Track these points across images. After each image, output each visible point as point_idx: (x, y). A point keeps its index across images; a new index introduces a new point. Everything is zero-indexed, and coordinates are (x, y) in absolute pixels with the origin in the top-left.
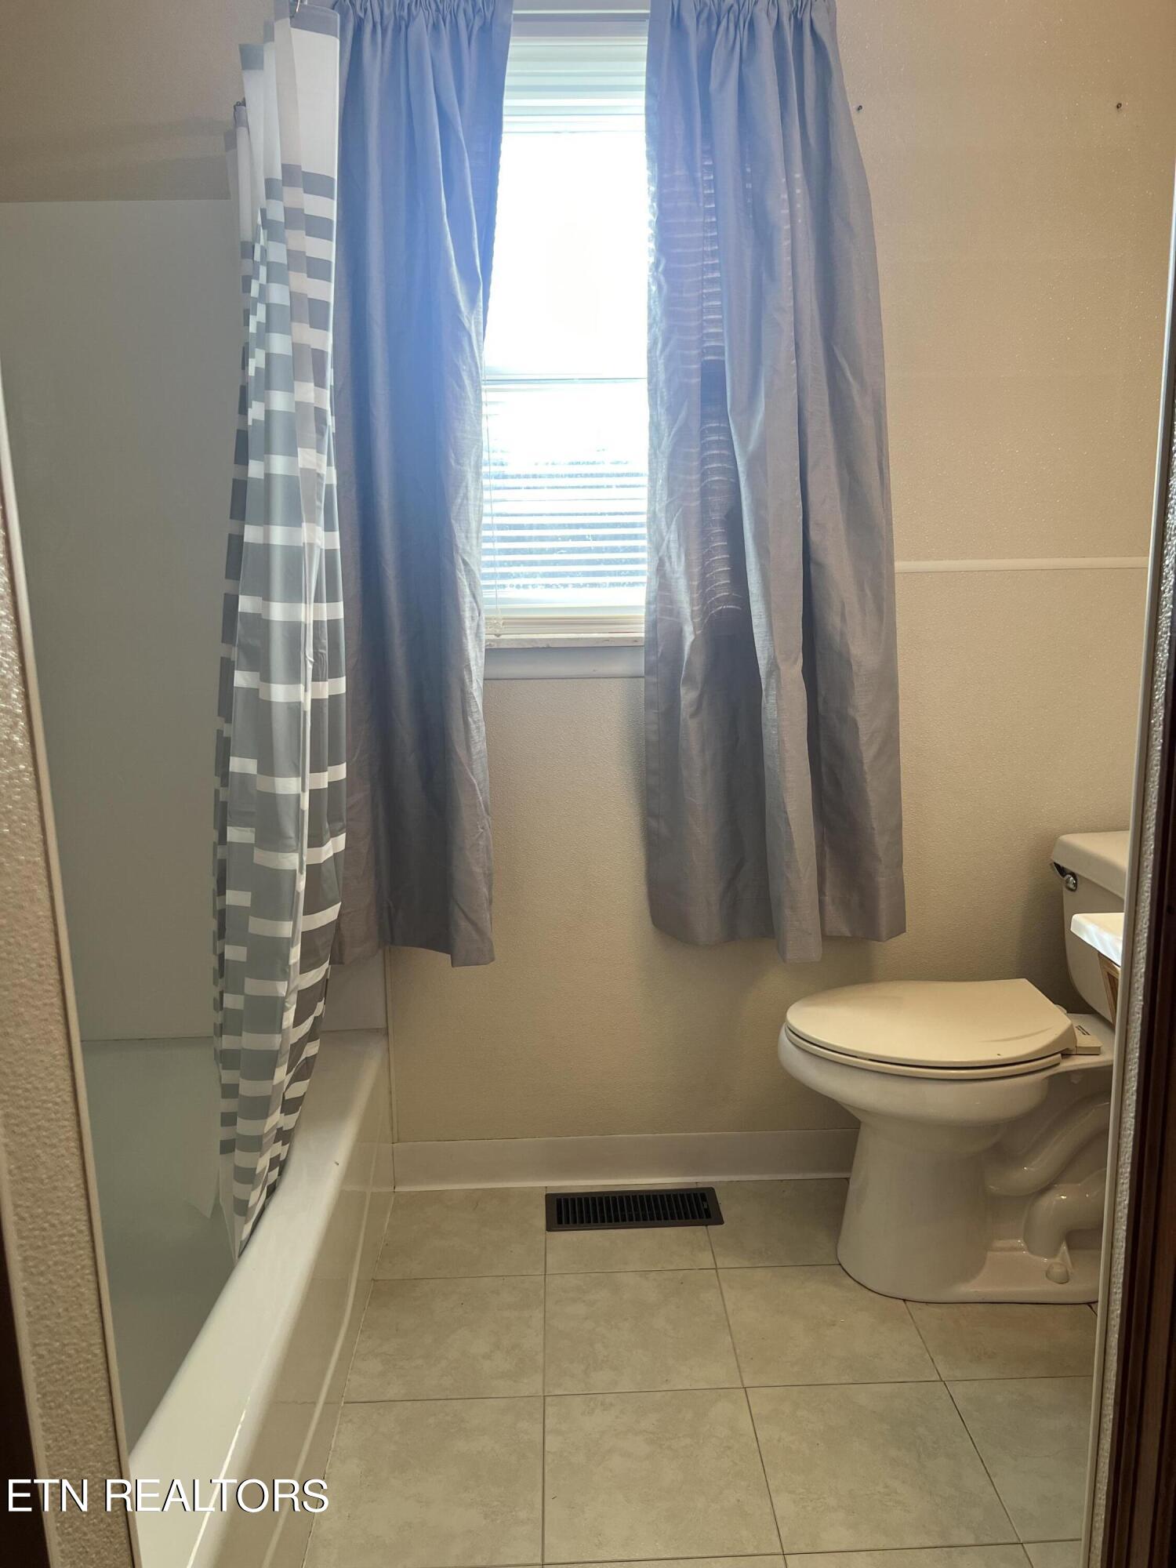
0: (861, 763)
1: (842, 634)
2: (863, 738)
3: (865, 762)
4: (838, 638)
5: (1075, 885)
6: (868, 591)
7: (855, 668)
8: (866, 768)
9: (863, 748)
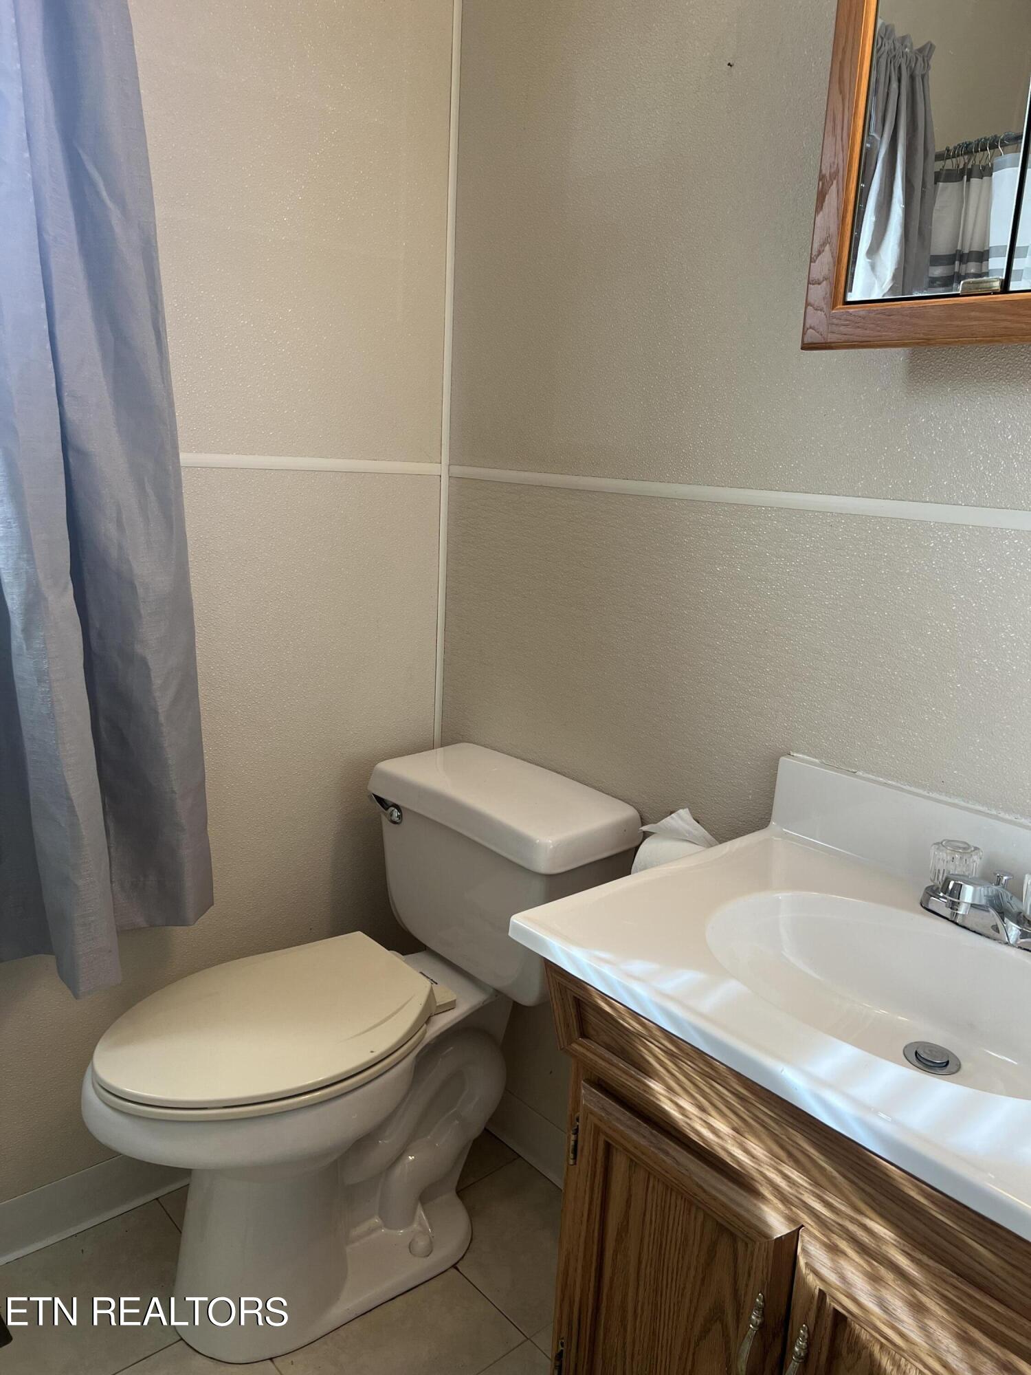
0: (156, 713)
1: (120, 547)
2: (157, 682)
3: (160, 711)
4: (114, 553)
5: (400, 817)
6: (149, 490)
7: (140, 591)
8: (162, 719)
9: (157, 694)
